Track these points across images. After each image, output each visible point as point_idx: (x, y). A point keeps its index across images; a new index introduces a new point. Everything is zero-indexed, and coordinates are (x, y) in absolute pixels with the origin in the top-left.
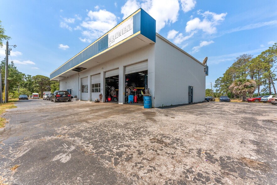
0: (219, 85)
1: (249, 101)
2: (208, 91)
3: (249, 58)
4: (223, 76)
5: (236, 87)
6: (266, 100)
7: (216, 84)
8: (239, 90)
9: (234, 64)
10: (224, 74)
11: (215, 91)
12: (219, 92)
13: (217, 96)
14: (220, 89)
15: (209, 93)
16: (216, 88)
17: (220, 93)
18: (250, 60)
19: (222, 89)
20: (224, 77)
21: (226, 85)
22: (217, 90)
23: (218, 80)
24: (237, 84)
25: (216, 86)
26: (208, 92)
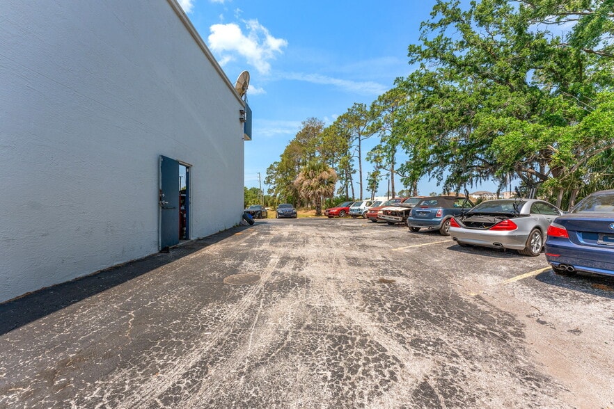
0: (274, 180)
1: (331, 216)
2: (254, 193)
3: (320, 127)
4: (279, 160)
5: (306, 183)
6: (357, 213)
7: (267, 176)
8: (312, 188)
9: (299, 136)
10: (281, 156)
11: (266, 194)
12: (273, 194)
13: (269, 204)
14: (275, 187)
15: (255, 197)
16: (269, 185)
17: (275, 196)
18: (321, 131)
19: (279, 189)
20: (283, 160)
21: (285, 179)
22: (270, 191)
23: (272, 167)
24: (308, 175)
25: (268, 182)
26: (254, 195)
